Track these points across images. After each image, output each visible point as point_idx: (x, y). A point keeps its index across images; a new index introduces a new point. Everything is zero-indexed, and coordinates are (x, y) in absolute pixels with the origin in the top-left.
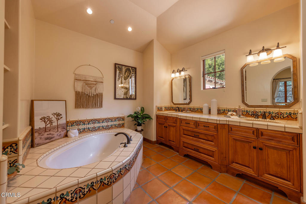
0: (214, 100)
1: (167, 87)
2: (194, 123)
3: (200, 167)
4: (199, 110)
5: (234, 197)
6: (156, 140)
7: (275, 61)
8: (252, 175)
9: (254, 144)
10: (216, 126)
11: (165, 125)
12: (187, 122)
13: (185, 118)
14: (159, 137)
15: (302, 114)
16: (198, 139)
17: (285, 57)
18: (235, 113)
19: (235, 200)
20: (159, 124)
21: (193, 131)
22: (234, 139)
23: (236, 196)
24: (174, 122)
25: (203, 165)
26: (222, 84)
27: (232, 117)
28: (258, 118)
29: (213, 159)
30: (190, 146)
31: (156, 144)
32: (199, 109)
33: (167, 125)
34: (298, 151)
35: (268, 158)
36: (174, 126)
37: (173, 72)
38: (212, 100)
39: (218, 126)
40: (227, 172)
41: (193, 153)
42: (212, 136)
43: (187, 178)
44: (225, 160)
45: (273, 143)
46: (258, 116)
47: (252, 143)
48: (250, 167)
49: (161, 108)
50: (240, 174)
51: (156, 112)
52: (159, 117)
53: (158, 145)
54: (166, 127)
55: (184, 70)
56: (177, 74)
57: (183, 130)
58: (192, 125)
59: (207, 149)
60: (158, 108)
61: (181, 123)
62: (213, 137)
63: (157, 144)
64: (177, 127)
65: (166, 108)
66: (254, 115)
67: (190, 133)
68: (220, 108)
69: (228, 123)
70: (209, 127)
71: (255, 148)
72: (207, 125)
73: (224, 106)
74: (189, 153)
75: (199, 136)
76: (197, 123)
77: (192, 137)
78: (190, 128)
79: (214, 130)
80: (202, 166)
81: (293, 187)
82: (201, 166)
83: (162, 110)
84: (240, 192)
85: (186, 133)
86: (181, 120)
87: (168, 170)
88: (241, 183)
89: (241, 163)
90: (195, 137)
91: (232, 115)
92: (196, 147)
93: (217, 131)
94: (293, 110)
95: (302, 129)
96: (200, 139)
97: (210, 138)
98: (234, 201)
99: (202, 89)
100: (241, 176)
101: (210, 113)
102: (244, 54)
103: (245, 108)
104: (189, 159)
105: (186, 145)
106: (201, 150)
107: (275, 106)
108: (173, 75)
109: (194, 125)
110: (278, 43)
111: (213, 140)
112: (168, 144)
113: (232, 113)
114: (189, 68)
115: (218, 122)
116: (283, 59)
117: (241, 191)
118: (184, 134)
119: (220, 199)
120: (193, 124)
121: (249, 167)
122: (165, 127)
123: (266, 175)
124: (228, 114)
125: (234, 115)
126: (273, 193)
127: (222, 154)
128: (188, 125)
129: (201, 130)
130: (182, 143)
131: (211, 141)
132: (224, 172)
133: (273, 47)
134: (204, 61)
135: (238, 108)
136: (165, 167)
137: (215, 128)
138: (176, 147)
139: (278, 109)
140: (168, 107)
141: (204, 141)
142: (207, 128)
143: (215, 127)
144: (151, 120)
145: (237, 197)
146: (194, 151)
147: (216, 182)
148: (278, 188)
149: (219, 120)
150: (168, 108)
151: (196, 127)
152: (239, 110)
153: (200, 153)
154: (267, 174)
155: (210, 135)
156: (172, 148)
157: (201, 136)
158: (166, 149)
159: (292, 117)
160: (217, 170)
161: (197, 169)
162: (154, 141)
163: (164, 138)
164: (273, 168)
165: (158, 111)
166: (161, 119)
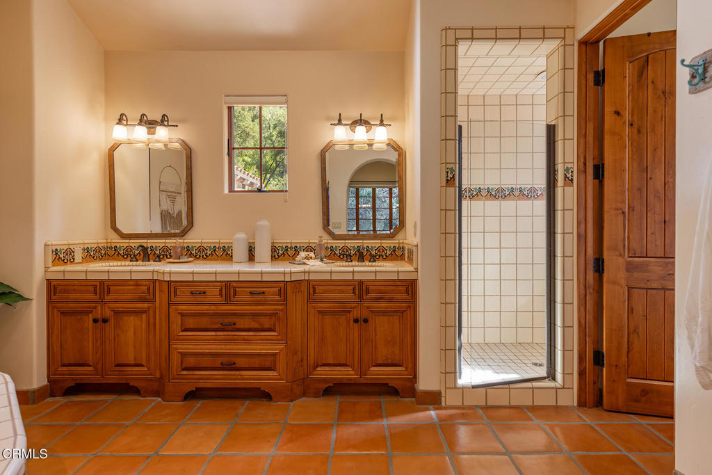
0: (264, 223)
1: (91, 170)
2: (221, 290)
3: (242, 410)
4: (219, 253)
5: (334, 436)
6: (45, 382)
7: (375, 147)
8: (350, 379)
9: (356, 314)
10: (282, 289)
11: (98, 314)
12: (197, 289)
13: (190, 278)
14: (64, 365)
15: (417, 246)
16: (233, 333)
17: (388, 145)
18: (312, 254)
19: (337, 438)
20: (63, 313)
21: (214, 315)
22: (319, 312)
23: (335, 431)
24: (140, 298)
25: (247, 402)
26: (244, 179)
27: (311, 262)
28: (352, 261)
29: (275, 373)
30: (206, 362)
31: (50, 399)
32: (219, 248)
33: (108, 313)
34: (412, 309)
35: (376, 335)
36: (138, 313)
37: (120, 122)
38: (258, 223)
39: (285, 289)
40: (304, 394)
41: (218, 378)
42: (271, 315)
43: (221, 448)
44: (302, 366)
45: (383, 305)
46: (351, 256)
47: (351, 314)
48: (348, 364)
49: (70, 252)
50: (329, 387)
51: (46, 268)
52: (59, 288)
53: (61, 400)
54: (105, 321)
55: (166, 123)
56: (141, 133)
57: (182, 315)
58: (214, 296)
59: (259, 355)
60: (56, 252)
61: (175, 294)
62: (274, 318)
63: (53, 395)
64: (155, 312)
65: (87, 250)
66: (343, 255)
67: (204, 322)
68: (275, 245)
69: (307, 278)
70: (264, 293)
71: (356, 321)
72: (257, 289)
73: (285, 239)
74: (201, 385)
75: (235, 324)
76: (229, 289)
77: (213, 333)
78: (205, 308)
79: (278, 298)
80: (246, 404)
81: (406, 373)
82: (242, 407)
83: (72, 261)
84: (338, 421)
85: (191, 323)
86: (173, 287)
87: (148, 457)
88: (334, 403)
89: (331, 362)
90: (223, 330)
91: (306, 258)
92: (225, 360)
93: (286, 299)
94: (397, 241)
95: (417, 271)
96: (238, 333)
97: (266, 322)
98: (336, 442)
99: (226, 191)
100: (333, 389)
101: (251, 257)
102: (328, 119)
103: (329, 241)
104: (202, 401)
105: (191, 361)
106: (241, 362)
107: (376, 237)
108: (120, 133)
109: (221, 295)
110: (382, 115)
111: (274, 325)
112: (112, 379)
113: (307, 253)
114: (183, 121)
115: (288, 279)
116: (384, 147)
117: (339, 419)
118: (184, 331)
119: (311, 453)
120: (217, 291)
121: (345, 365)
122: (95, 321)
123: (372, 369)
124: (298, 258)
125: (311, 258)
126: (381, 397)
127: (296, 353)
128: (200, 299)
129: (242, 305)
130: (175, 360)
131: (270, 330)
132: (299, 397)
133: (375, 119)
134: (230, 109)
135: (317, 241)
136: (131, 454)
137: (280, 295)
138: (150, 380)
139: (379, 241)
140: (95, 246)
141: (251, 333)
142: (259, 298)
143: (280, 290)
144: (21, 304)
145: (337, 432)
146: (221, 372)
147: (290, 424)
148: (387, 384)
149: (291, 273)
150: (98, 250)
151: (228, 300)
152: (320, 245)
153: (237, 373)
154: (374, 366)
155: (265, 315)
156: (133, 387)
157: (241, 323)
158: (106, 401)
159: (397, 254)
160: (284, 399)
161: (236, 416)
162: (39, 389)
163: (91, 364)
164: (383, 352)
165: (53, 266)
166: (72, 296)
